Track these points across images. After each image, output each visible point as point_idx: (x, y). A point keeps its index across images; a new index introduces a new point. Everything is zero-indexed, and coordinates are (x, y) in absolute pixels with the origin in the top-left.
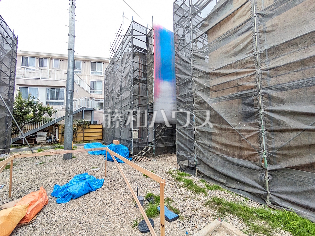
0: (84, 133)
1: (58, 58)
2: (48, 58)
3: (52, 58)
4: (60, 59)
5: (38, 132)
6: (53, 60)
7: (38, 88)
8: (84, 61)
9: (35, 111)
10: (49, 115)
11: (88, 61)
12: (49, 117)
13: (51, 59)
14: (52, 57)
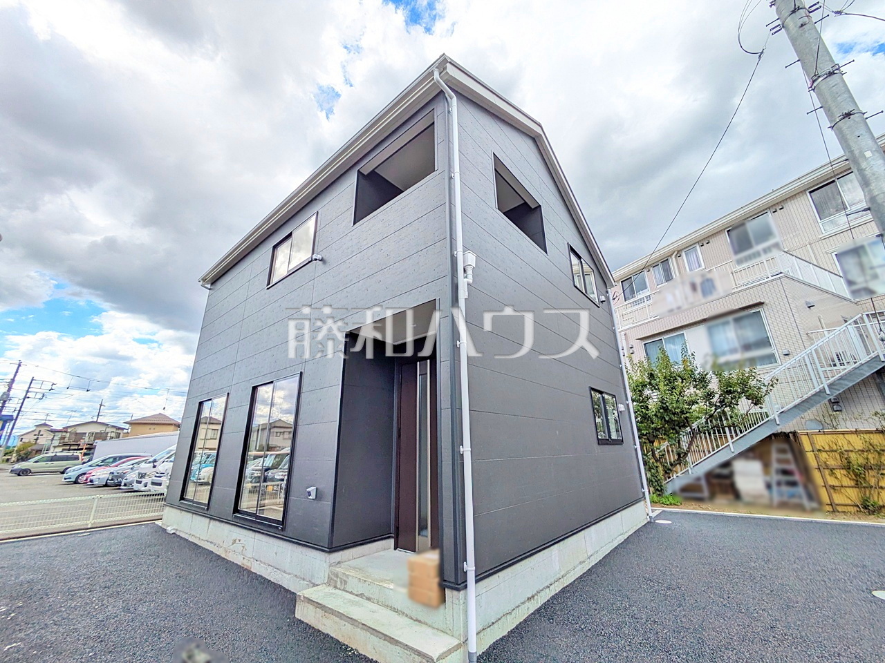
1: (694, 244)
2: (670, 256)
3: (678, 251)
4: (698, 242)
5: (734, 458)
6: (684, 254)
7: (684, 332)
8: (777, 205)
9: (710, 395)
10: (756, 404)
11: (793, 197)
12: (755, 410)
13: (676, 255)
14: (679, 249)
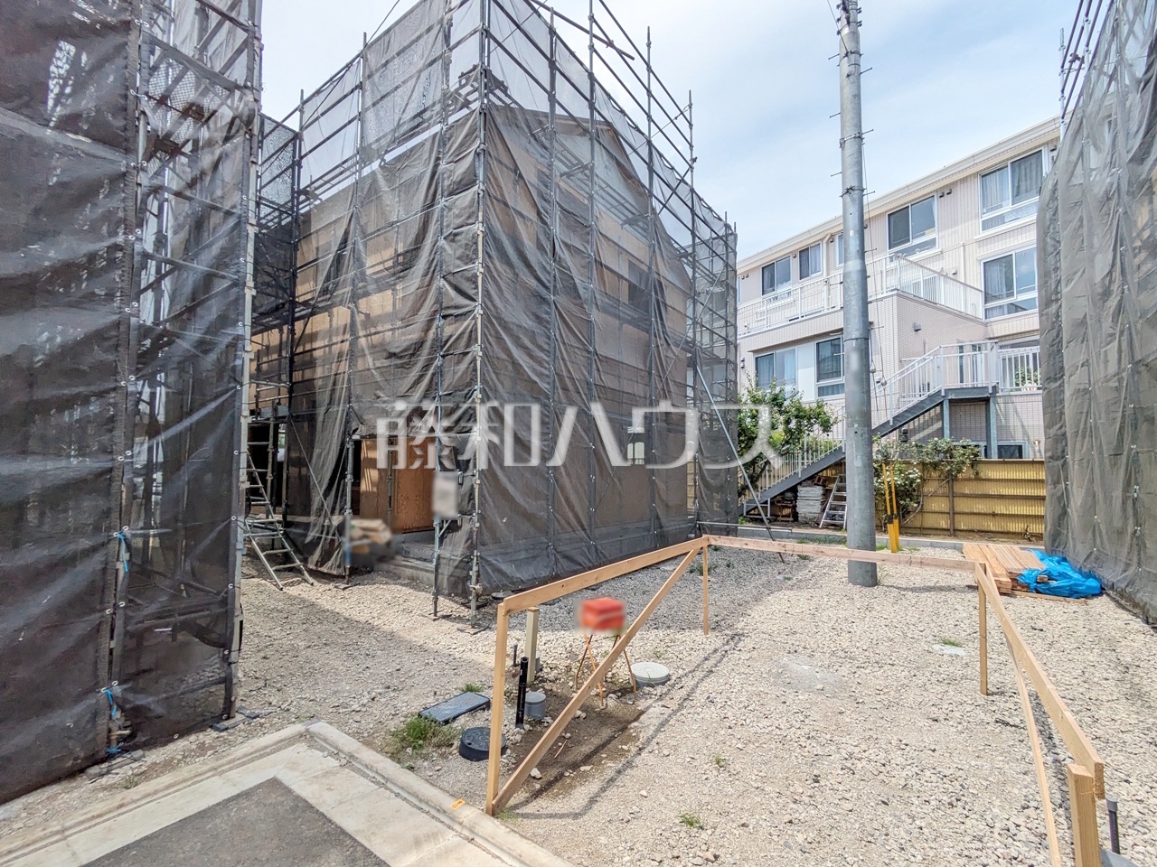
0: (953, 496)
3: (832, 236)
5: (800, 483)
6: (836, 241)
7: (796, 347)
8: (946, 192)
10: (824, 431)
11: (965, 180)
12: (824, 436)
13: (829, 240)
14: (833, 231)
